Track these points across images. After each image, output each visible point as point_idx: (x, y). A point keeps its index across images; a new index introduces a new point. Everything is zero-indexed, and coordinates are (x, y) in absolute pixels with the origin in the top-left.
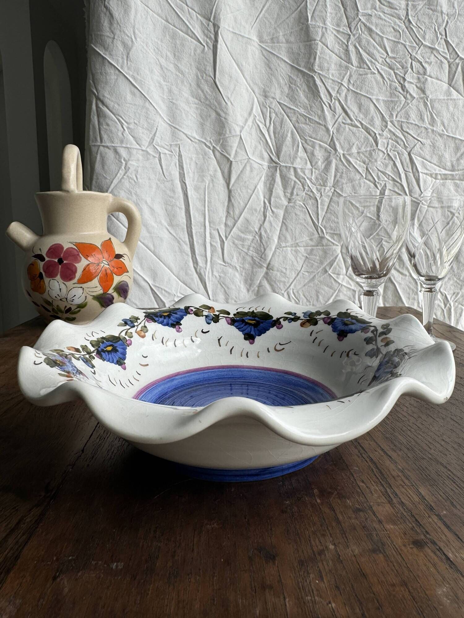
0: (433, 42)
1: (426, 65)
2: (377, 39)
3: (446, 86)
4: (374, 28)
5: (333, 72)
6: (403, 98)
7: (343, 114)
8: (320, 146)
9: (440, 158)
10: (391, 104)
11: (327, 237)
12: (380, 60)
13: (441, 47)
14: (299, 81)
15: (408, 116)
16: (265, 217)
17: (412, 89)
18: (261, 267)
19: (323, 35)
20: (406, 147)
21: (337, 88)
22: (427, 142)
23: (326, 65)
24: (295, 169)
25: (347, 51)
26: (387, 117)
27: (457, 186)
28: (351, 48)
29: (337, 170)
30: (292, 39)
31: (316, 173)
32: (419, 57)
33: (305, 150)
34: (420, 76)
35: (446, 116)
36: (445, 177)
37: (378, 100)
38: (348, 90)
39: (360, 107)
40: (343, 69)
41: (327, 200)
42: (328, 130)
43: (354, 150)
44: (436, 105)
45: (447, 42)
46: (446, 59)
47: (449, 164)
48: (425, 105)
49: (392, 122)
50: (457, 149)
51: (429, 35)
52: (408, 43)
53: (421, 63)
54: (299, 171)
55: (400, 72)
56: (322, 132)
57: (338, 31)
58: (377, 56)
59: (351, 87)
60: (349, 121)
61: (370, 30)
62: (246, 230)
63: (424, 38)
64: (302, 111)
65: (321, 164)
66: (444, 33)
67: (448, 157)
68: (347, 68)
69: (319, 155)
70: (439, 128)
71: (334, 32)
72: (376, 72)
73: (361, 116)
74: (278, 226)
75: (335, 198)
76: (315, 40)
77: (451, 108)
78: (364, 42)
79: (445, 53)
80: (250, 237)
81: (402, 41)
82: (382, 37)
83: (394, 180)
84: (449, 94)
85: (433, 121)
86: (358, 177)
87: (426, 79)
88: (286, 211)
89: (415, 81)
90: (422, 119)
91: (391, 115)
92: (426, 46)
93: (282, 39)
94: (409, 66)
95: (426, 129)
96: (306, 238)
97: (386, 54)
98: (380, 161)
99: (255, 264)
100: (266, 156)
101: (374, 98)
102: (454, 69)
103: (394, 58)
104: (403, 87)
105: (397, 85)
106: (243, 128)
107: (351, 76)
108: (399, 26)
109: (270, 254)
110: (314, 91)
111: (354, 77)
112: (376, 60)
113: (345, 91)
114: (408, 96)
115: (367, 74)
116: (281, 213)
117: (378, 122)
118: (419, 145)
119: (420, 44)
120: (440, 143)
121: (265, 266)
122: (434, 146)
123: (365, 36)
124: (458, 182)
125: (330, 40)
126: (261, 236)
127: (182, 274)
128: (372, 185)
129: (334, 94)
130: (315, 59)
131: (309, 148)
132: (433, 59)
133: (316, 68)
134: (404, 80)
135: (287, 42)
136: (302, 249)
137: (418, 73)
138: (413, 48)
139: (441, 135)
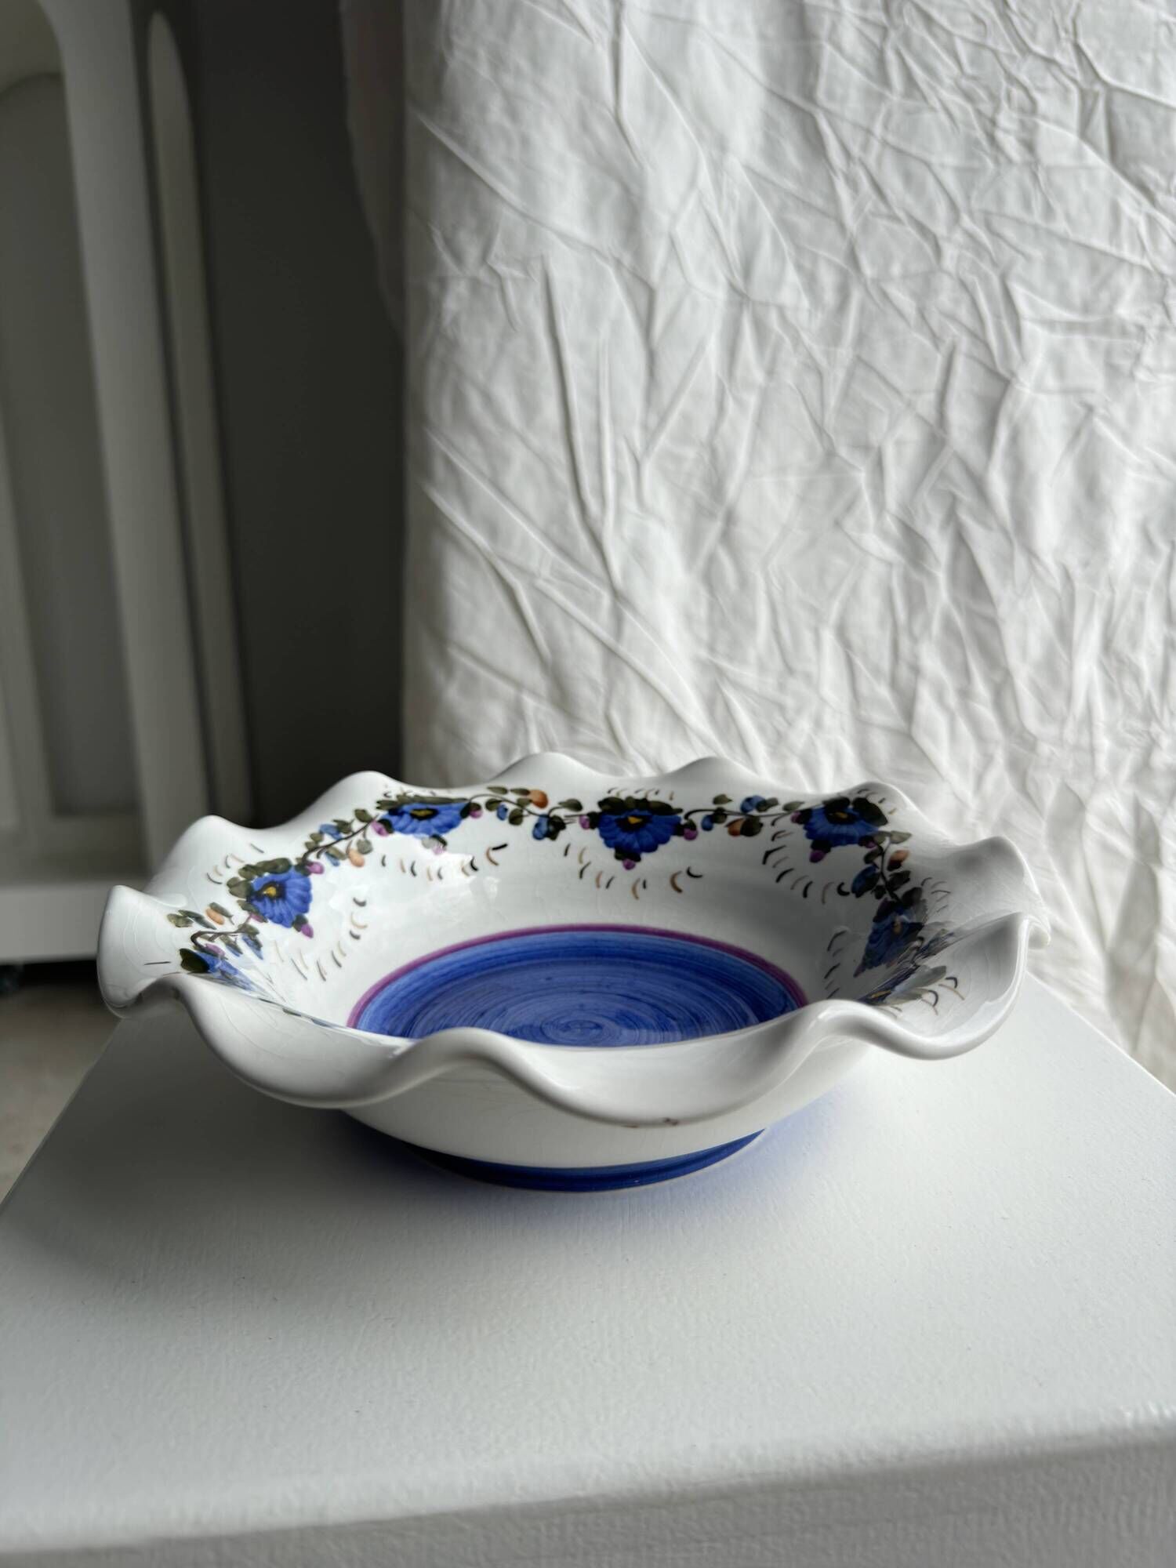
0: (1050, 47)
1: (1037, 95)
2: (943, 37)
3: (1073, 138)
4: (935, 13)
5: (853, 106)
6: (990, 164)
7: (874, 197)
8: (829, 262)
9: (1063, 287)
10: (968, 174)
11: (843, 451)
12: (948, 81)
13: (1066, 58)
14: (786, 122)
15: (1000, 199)
16: (721, 408)
17: (1011, 145)
18: (712, 515)
19: (834, 27)
20: (994, 264)
21: (860, 137)
22: (1038, 254)
23: (839, 91)
24: (781, 310)
25: (881, 62)
26: (960, 200)
27: (1092, 346)
28: (891, 56)
29: (862, 310)
30: (771, 32)
31: (820, 318)
32: (1024, 78)
33: (799, 268)
34: (1026, 119)
35: (1074, 201)
36: (1070, 327)
37: (943, 166)
38: (885, 143)
39: (908, 177)
40: (874, 98)
41: (841, 374)
42: (842, 227)
43: (896, 270)
44: (1058, 179)
45: (1078, 49)
46: (1074, 81)
47: (1077, 301)
48: (1035, 177)
49: (971, 214)
50: (1094, 269)
51: (1044, 32)
52: (1002, 49)
53: (1026, 90)
54: (789, 314)
55: (986, 107)
56: (831, 231)
57: (865, 20)
58: (943, 72)
59: (891, 139)
60: (883, 208)
61: (928, 19)
62: (684, 436)
63: (1033, 37)
64: (790, 185)
65: (830, 297)
66: (1071, 29)
67: (1078, 284)
68: (881, 98)
69: (828, 279)
70: (1061, 225)
71: (857, 22)
72: (937, 105)
73: (909, 200)
74: (746, 428)
75: (861, 372)
76: (815, 37)
77: (1085, 186)
78: (916, 44)
79: (1073, 70)
80: (690, 453)
81: (990, 43)
82: (949, 34)
83: (973, 334)
84: (1079, 155)
85: (1049, 211)
86: (901, 325)
87: (1036, 126)
88: (765, 397)
89: (1013, 126)
90: (1027, 205)
91: (968, 198)
92: (1036, 55)
93: (751, 28)
94: (1003, 94)
95: (1036, 227)
96: (799, 455)
97: (956, 70)
98: (946, 295)
99: (702, 512)
100: (722, 279)
101: (934, 160)
102: (1090, 102)
103: (974, 78)
104: (992, 139)
105: (979, 134)
106: (675, 217)
107: (889, 115)
108: (985, 12)
109: (732, 488)
110: (814, 143)
111: (897, 117)
112: (939, 81)
113: (875, 146)
114: (1002, 159)
115: (918, 111)
116: (752, 400)
117: (942, 209)
118: (1021, 261)
119: (1025, 50)
120: (1062, 255)
121: (721, 514)
122: (1050, 264)
123: (919, 31)
124: (1095, 338)
125: (849, 37)
126: (713, 452)
127: (555, 530)
128: (927, 343)
129: (856, 150)
130: (817, 75)
131: (807, 264)
132: (1050, 82)
133: (821, 95)
134: (994, 122)
135: (762, 37)
136: (793, 480)
137: (1022, 110)
138: (1012, 57)
139: (1064, 240)
